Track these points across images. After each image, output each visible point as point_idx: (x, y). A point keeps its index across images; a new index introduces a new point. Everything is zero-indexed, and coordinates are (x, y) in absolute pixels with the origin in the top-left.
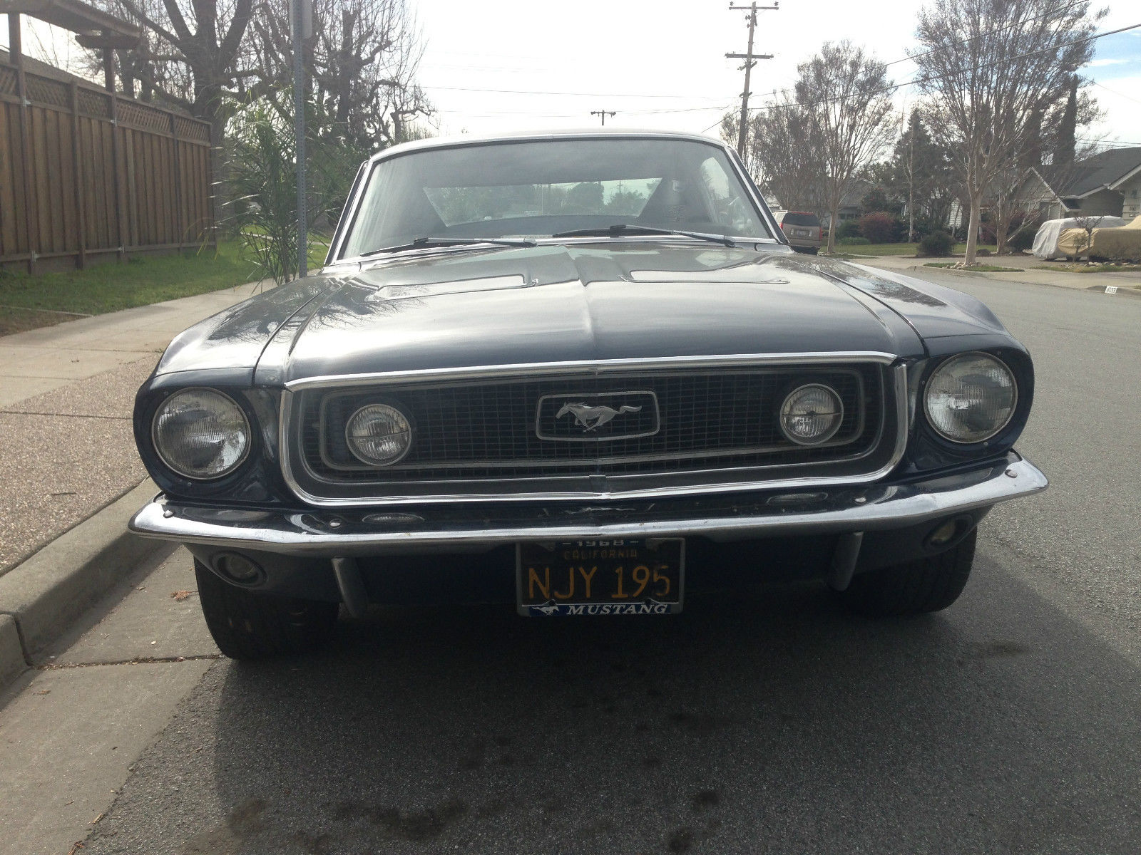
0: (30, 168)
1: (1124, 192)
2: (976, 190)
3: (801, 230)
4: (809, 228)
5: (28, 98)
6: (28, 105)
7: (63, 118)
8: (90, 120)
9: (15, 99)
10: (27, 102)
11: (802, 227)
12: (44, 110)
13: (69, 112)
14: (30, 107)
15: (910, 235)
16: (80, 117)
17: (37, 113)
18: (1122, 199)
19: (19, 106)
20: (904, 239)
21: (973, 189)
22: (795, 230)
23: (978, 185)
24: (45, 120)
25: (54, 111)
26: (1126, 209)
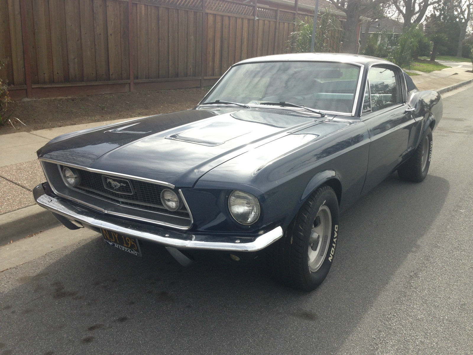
0: (255, 42)
5: (257, 17)
6: (257, 19)
7: (272, 23)
8: (284, 23)
9: (253, 17)
10: (257, 18)
12: (264, 21)
13: (275, 21)
14: (258, 20)
16: (279, 22)
17: (261, 22)
19: (254, 20)
24: (264, 24)
25: (268, 21)
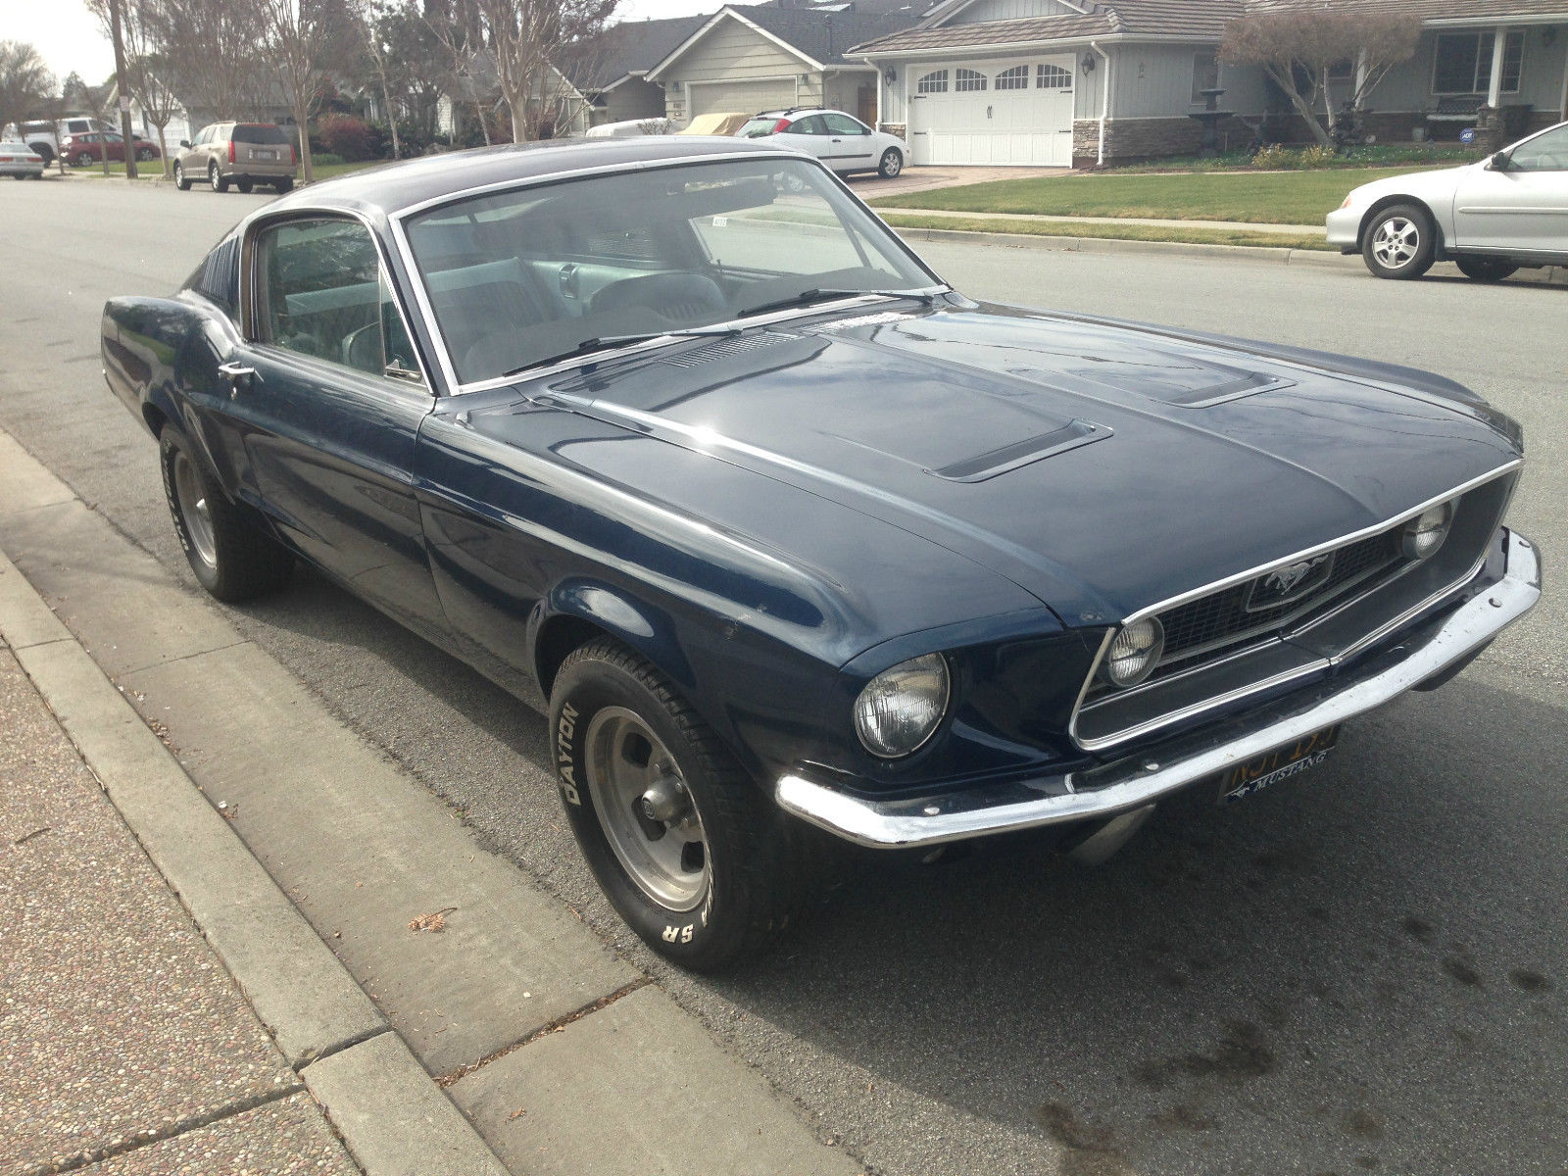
1: (664, 85)
2: (515, 91)
3: (263, 151)
4: (276, 146)
11: (265, 147)
15: (396, 147)
18: (663, 93)
20: (388, 154)
21: (510, 90)
22: (255, 151)
23: (516, 84)
26: (669, 107)
